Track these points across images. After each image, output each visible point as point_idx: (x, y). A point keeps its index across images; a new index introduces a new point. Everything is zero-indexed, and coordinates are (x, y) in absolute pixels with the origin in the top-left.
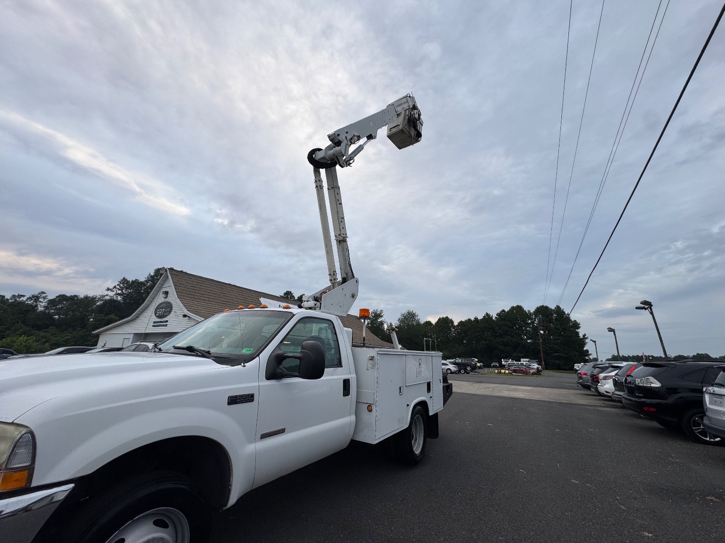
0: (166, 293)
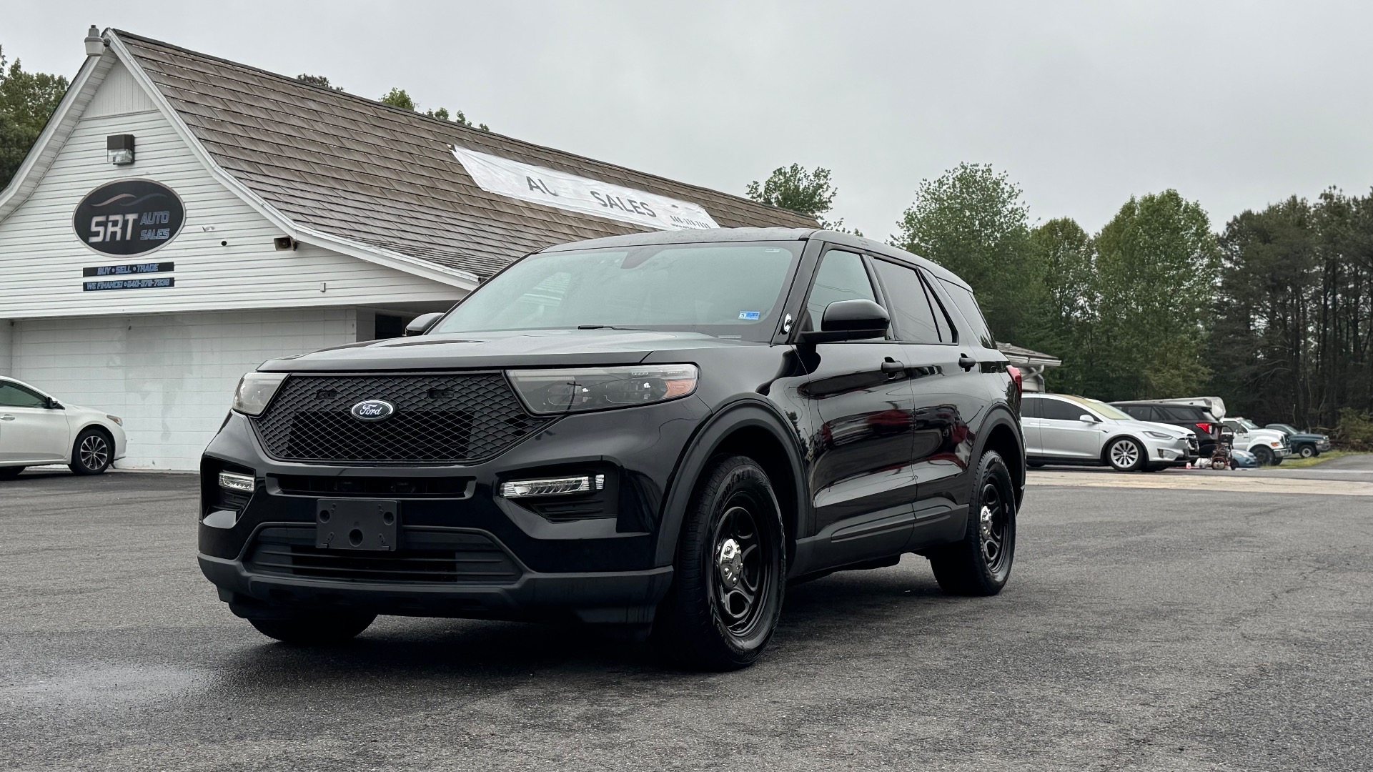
0: (126, 143)
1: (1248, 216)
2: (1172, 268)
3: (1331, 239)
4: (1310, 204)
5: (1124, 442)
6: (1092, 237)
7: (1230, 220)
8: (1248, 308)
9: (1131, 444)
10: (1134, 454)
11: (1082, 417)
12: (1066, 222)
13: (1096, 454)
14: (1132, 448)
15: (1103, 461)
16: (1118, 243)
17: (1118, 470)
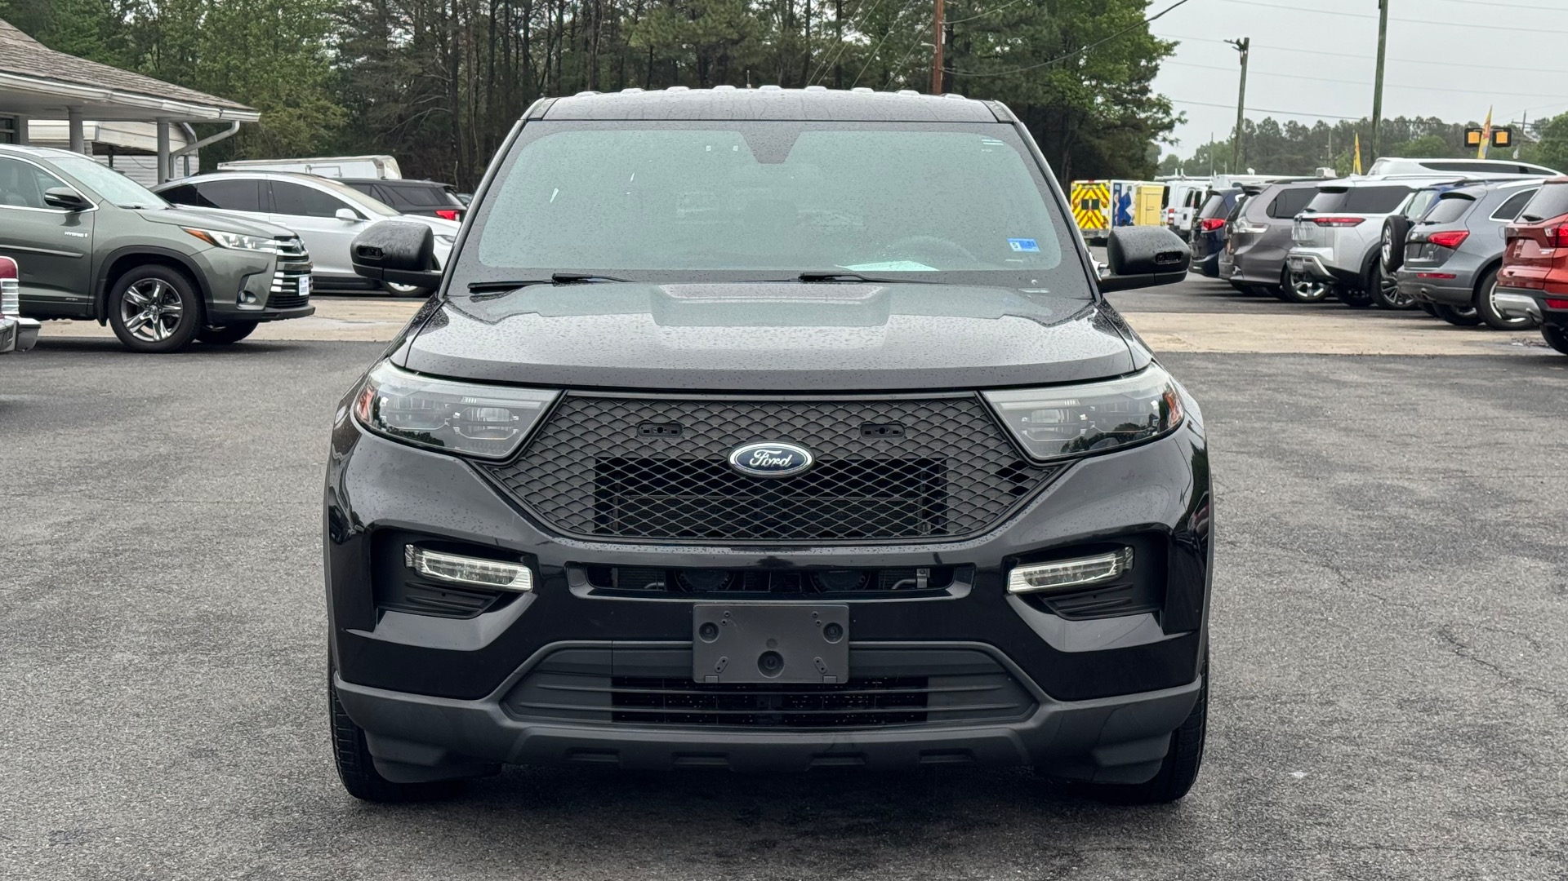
8: (386, 16)
11: (340, 212)
17: (394, 295)
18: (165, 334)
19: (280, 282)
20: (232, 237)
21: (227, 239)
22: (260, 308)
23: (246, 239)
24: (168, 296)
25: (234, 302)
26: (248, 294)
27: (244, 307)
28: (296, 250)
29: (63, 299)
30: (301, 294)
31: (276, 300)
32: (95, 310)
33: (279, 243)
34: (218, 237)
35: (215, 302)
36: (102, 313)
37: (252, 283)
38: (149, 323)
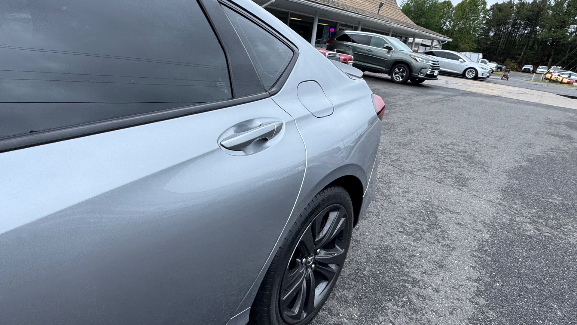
1: (497, 4)
2: (473, 17)
3: (518, 12)
4: (515, 2)
5: (471, 69)
6: (454, 6)
7: (492, 5)
8: (490, 29)
9: (473, 70)
10: (474, 74)
11: (460, 60)
12: (449, 1)
13: (460, 72)
14: (474, 72)
15: (463, 76)
16: (461, 8)
17: (467, 78)
18: (401, 80)
19: (430, 71)
20: (421, 59)
21: (420, 60)
22: (423, 77)
23: (424, 60)
24: (403, 72)
25: (417, 75)
26: (421, 73)
27: (419, 76)
28: (436, 64)
29: (382, 69)
30: (434, 75)
31: (428, 75)
32: (388, 72)
33: (432, 62)
34: (418, 59)
35: (413, 74)
36: (390, 73)
37: (423, 70)
38: (398, 77)
